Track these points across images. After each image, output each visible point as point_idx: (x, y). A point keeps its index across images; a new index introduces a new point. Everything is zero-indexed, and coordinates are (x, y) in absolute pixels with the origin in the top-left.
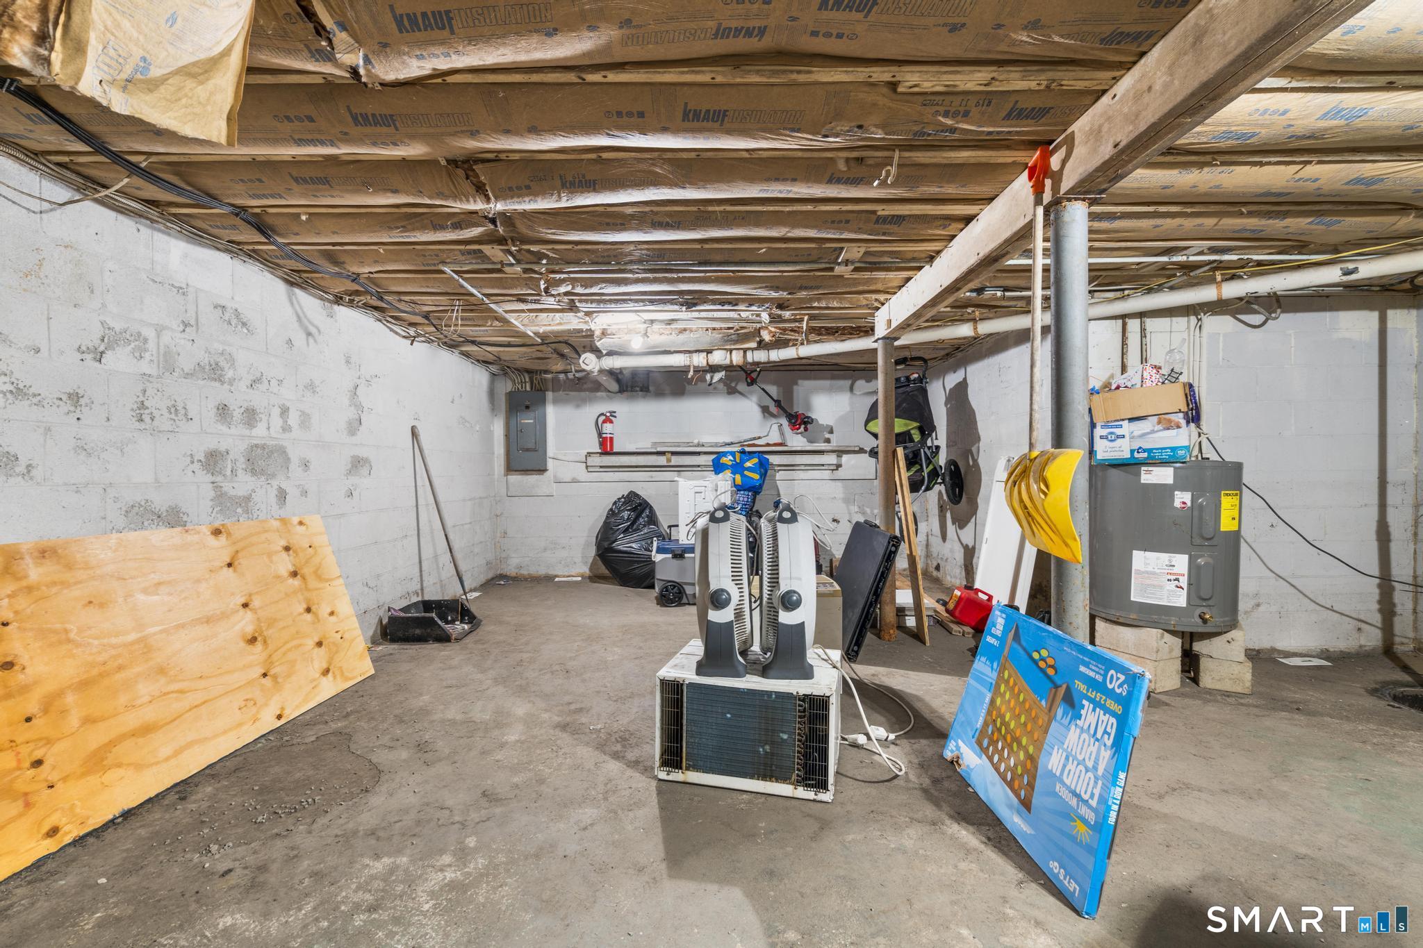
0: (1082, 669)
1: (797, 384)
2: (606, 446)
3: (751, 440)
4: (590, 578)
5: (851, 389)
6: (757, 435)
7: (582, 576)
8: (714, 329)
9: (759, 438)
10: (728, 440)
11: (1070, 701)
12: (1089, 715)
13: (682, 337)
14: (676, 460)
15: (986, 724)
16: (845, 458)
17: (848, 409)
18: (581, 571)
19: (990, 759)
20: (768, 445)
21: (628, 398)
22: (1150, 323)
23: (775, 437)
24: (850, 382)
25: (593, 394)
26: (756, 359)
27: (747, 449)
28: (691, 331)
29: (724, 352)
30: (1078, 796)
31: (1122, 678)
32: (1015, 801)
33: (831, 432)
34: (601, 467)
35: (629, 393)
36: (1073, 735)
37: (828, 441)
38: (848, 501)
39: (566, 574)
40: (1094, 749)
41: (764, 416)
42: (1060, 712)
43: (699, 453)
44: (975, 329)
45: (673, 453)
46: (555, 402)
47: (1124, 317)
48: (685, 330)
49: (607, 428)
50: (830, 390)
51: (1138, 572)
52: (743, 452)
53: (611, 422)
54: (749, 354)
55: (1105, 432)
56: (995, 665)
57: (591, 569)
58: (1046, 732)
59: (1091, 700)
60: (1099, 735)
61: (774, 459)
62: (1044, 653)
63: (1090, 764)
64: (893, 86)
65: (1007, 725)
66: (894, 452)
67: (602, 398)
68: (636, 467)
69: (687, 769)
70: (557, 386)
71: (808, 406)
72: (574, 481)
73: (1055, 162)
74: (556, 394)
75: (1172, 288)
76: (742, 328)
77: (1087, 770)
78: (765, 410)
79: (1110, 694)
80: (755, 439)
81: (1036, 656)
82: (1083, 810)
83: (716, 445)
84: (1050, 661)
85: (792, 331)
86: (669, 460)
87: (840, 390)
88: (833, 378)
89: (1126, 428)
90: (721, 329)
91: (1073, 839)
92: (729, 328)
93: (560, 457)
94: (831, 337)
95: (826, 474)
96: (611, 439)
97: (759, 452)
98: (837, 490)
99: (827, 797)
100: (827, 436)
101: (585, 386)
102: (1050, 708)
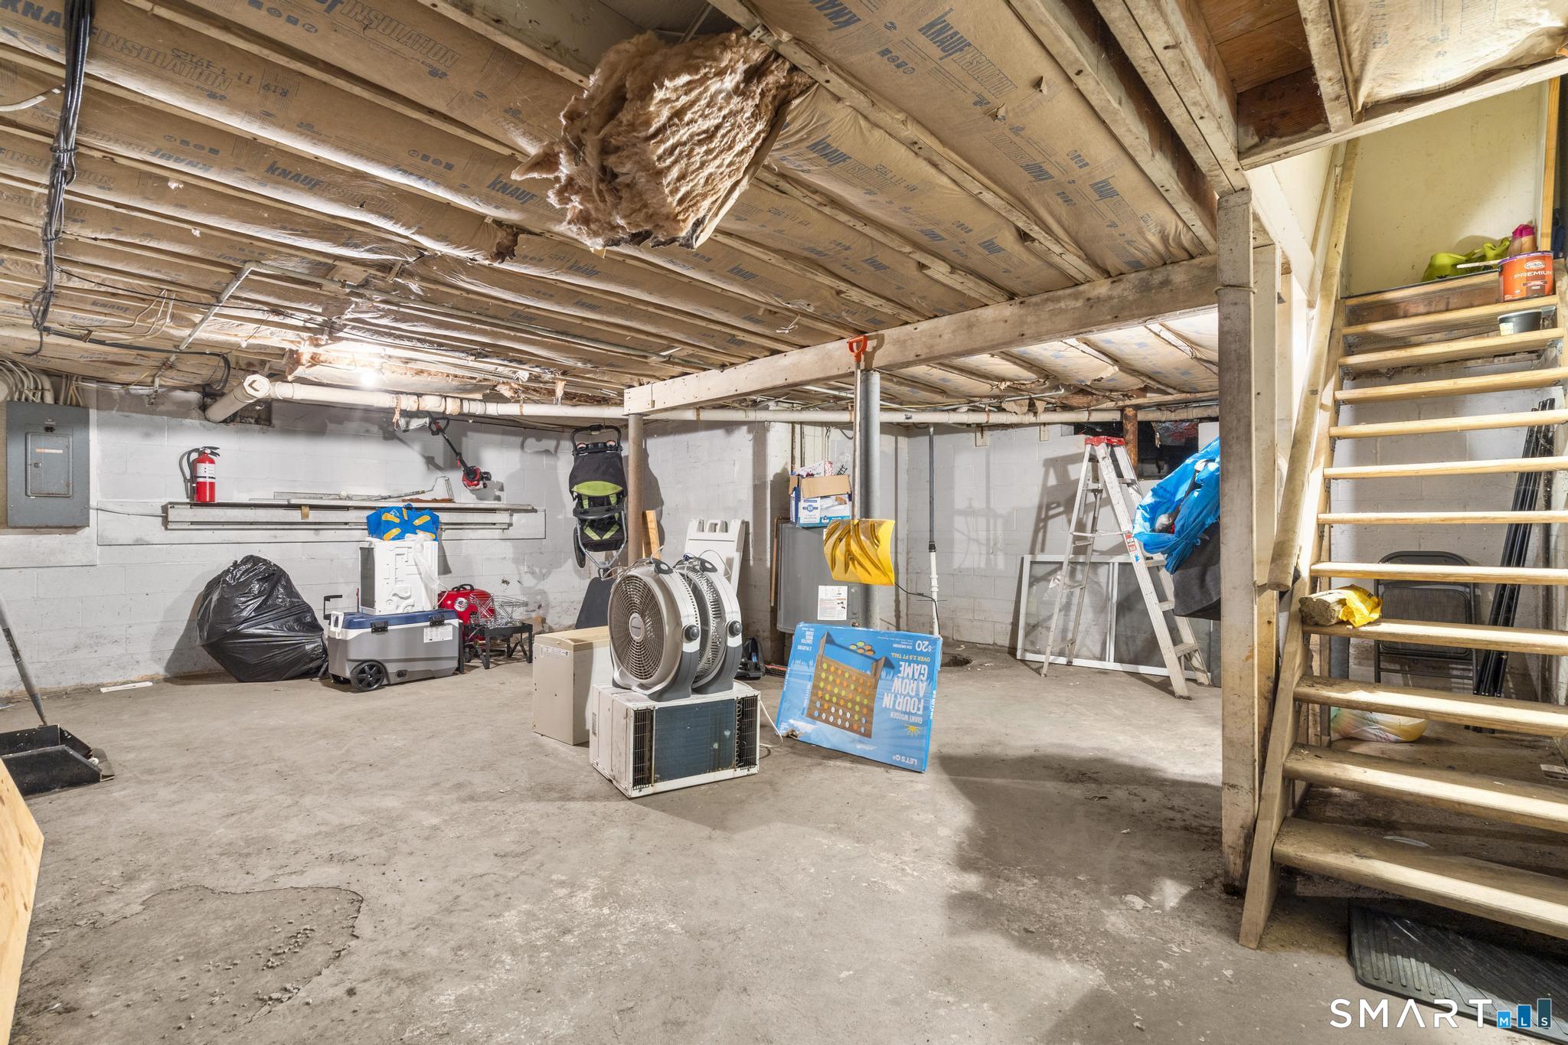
0: (895, 646)
1: (466, 435)
2: (200, 494)
3: (413, 494)
4: (166, 680)
5: (522, 446)
6: (420, 490)
7: (151, 679)
8: (456, 376)
9: (423, 492)
10: (385, 494)
11: (889, 664)
12: (906, 669)
13: (417, 378)
14: (314, 516)
15: (812, 702)
16: (516, 516)
17: (518, 466)
18: (150, 672)
19: (827, 721)
20: (435, 501)
21: (237, 432)
22: (807, 429)
23: (440, 493)
24: (521, 439)
25: (174, 421)
26: (472, 411)
27: (415, 505)
28: (430, 374)
29: (439, 398)
30: (909, 714)
31: (927, 643)
32: (857, 736)
33: (502, 489)
34: (192, 523)
35: (240, 426)
36: (897, 683)
37: (498, 498)
38: (517, 561)
39: (121, 680)
40: (915, 685)
41: (429, 469)
42: (883, 674)
43: (347, 508)
44: (698, 415)
45: (312, 507)
46: (102, 425)
47: (793, 423)
48: (422, 372)
49: (205, 471)
50: (502, 445)
51: (822, 600)
52: (409, 508)
53: (212, 462)
54: (466, 404)
55: (806, 505)
56: (811, 663)
57: (168, 668)
58: (875, 687)
59: (905, 661)
60: (916, 677)
61: (444, 517)
62: (861, 644)
63: (913, 694)
64: (839, 293)
65: (839, 696)
66: (644, 516)
67: (192, 428)
68: (251, 523)
69: (656, 781)
70: (105, 402)
71: (478, 459)
72: (139, 543)
73: (870, 345)
74: (104, 414)
75: (823, 409)
76: (485, 380)
77: (912, 697)
78: (430, 461)
79: (921, 653)
80: (418, 493)
81: (853, 647)
82: (913, 719)
83: (369, 498)
84: (867, 648)
85: (535, 390)
86: (306, 516)
87: (510, 446)
88: (504, 433)
89: (819, 503)
90: (463, 377)
91: (909, 737)
92: (472, 378)
93: (110, 507)
94: (569, 402)
95: (497, 533)
96: (212, 485)
97: (431, 509)
98: (507, 549)
99: (754, 770)
100: (498, 493)
101: (162, 408)
102: (875, 673)
